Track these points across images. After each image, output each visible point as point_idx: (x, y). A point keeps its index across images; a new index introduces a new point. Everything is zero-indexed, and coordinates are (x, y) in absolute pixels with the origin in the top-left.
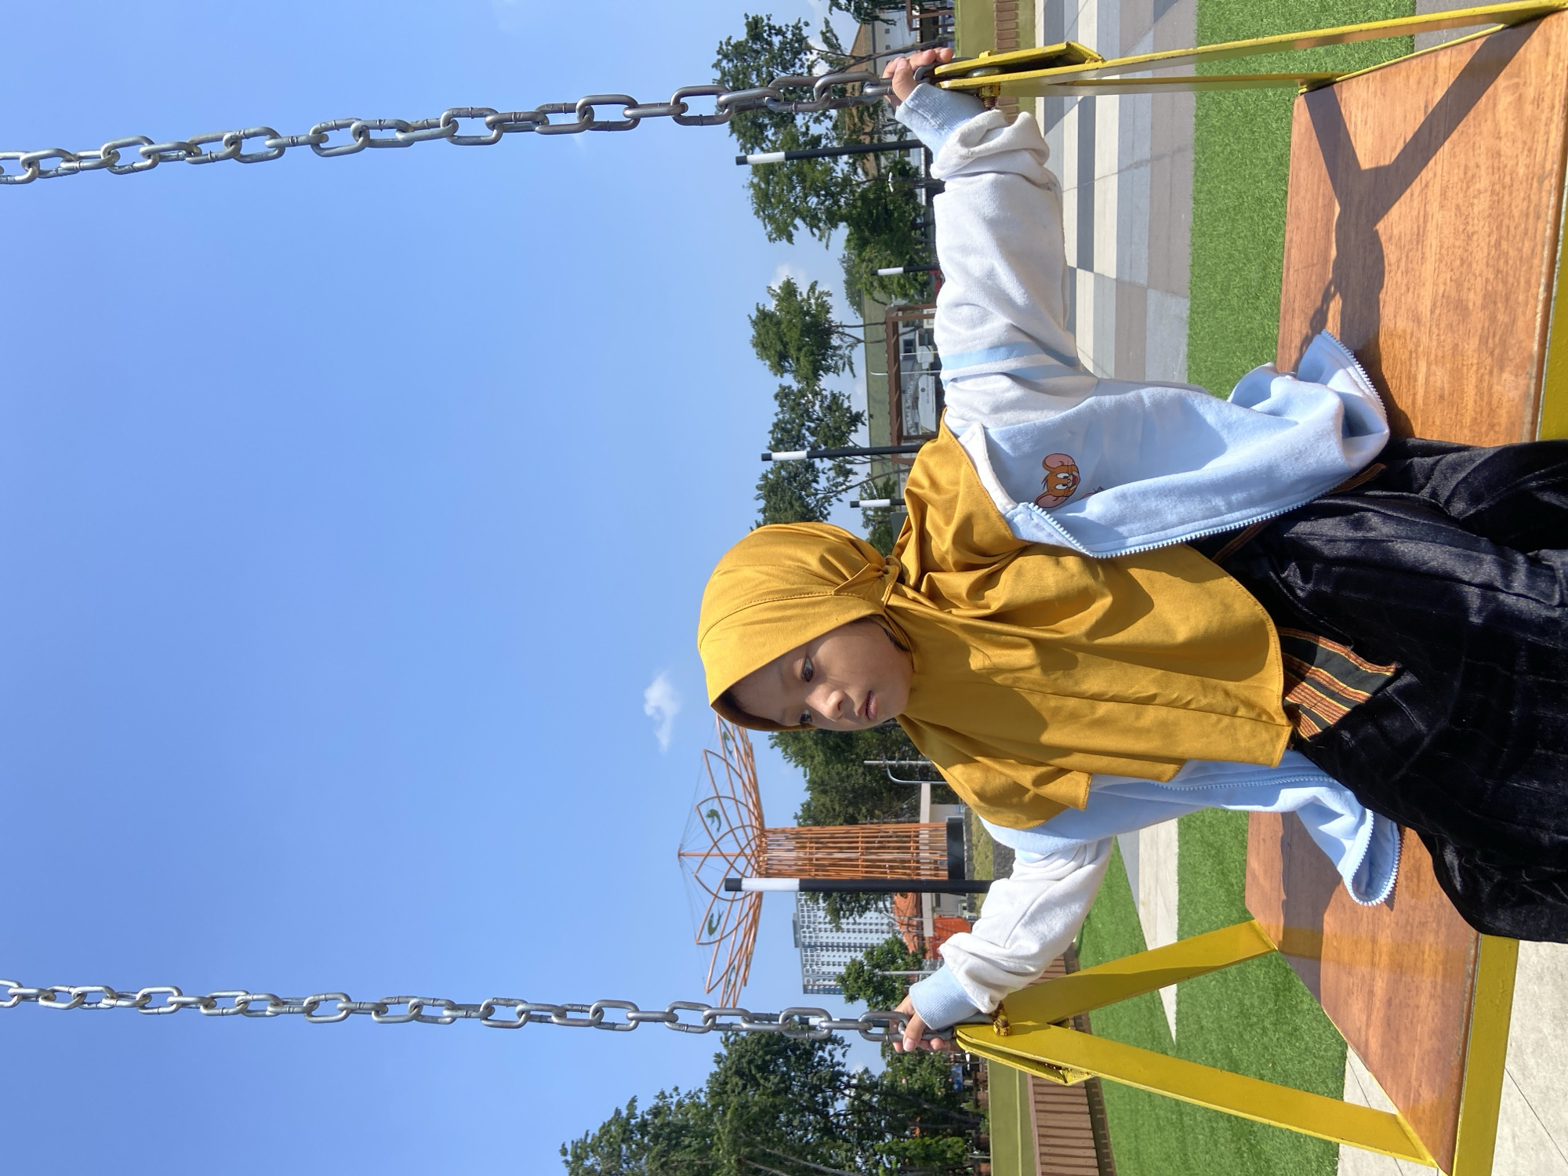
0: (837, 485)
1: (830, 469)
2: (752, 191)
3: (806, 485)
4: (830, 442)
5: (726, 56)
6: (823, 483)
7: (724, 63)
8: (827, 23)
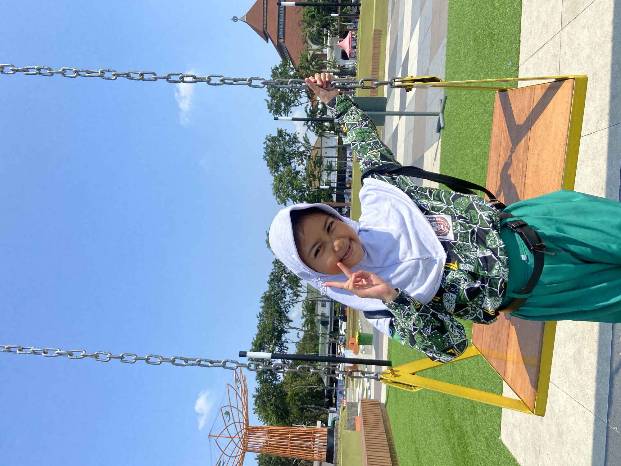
0: (293, 300)
1: (291, 293)
2: (273, 187)
3: (281, 299)
4: (292, 283)
5: (269, 140)
6: (288, 299)
7: (268, 142)
8: (306, 134)
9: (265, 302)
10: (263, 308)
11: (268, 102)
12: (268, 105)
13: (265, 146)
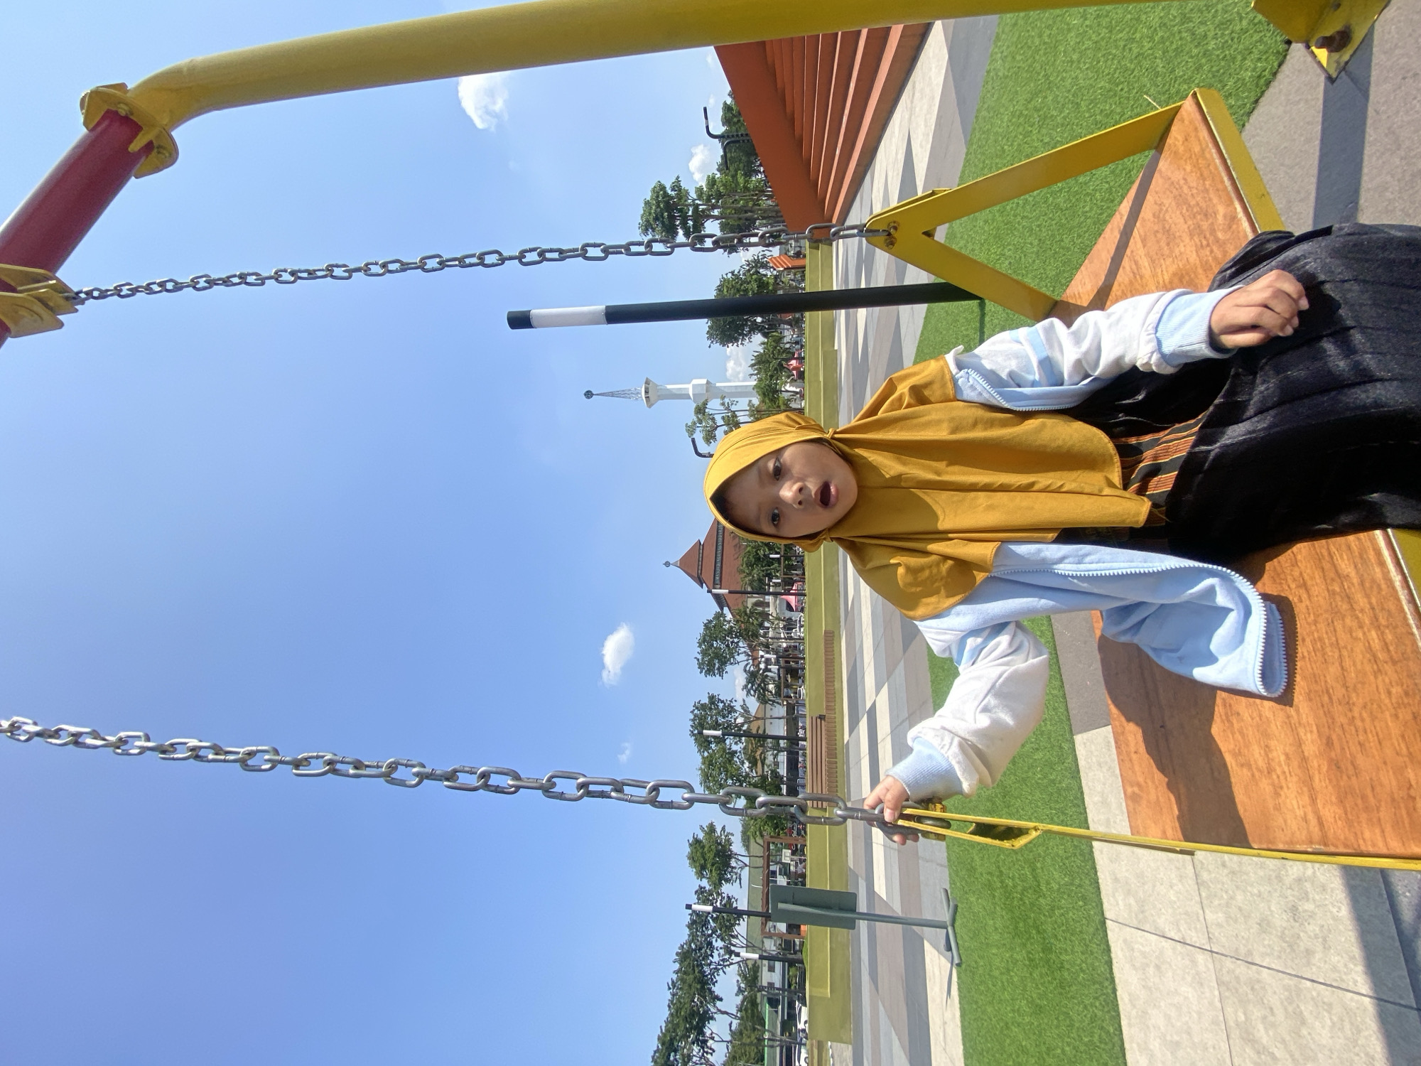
0: (724, 960)
1: (721, 948)
3: (706, 957)
4: (723, 930)
5: (697, 708)
6: (716, 959)
7: (696, 711)
8: (744, 701)
9: (681, 962)
10: (676, 972)
11: (698, 660)
12: (699, 664)
13: (692, 717)
